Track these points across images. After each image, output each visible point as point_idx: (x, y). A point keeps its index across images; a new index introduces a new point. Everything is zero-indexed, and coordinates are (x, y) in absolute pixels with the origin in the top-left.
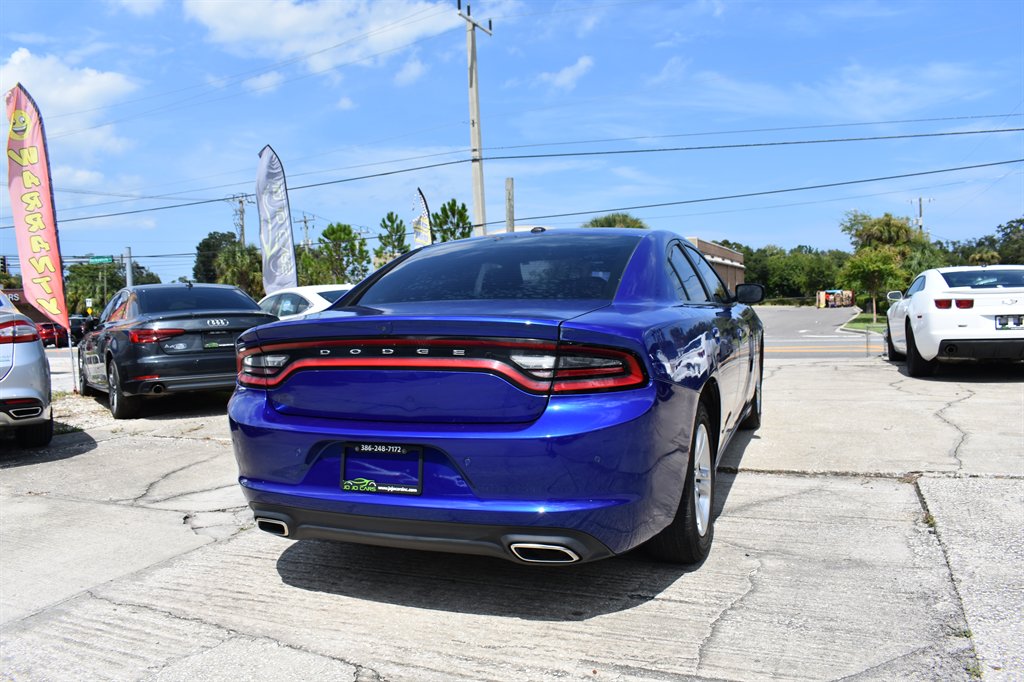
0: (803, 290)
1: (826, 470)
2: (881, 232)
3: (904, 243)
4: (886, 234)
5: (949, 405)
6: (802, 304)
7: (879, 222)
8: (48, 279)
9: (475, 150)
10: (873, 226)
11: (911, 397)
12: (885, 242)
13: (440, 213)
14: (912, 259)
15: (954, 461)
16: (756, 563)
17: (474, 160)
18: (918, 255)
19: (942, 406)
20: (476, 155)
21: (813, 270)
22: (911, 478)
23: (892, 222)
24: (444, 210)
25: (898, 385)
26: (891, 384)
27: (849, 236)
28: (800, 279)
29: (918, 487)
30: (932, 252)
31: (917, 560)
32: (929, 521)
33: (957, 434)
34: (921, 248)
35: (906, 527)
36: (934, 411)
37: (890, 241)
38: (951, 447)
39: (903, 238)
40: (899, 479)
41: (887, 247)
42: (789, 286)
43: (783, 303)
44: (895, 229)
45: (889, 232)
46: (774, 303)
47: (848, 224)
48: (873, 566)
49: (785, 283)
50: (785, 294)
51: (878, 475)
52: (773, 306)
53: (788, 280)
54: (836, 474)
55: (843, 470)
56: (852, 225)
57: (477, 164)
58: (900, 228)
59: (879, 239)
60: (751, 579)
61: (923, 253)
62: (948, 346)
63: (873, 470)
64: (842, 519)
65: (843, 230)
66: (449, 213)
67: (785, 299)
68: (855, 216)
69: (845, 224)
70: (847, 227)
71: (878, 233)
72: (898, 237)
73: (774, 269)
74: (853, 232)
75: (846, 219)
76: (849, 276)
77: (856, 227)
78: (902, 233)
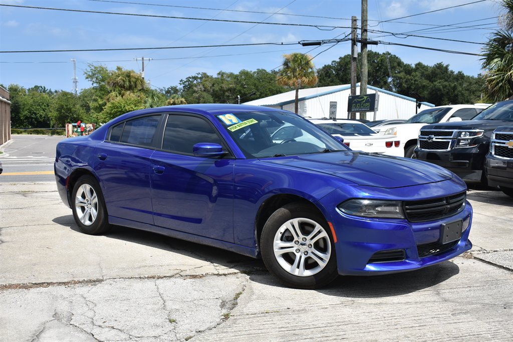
0: (52, 123)
2: (124, 81)
3: (140, 90)
4: (127, 83)
6: (53, 133)
10: (118, 76)
12: (127, 89)
18: (150, 100)
21: (62, 107)
23: (131, 74)
27: (92, 82)
28: (51, 113)
30: (158, 97)
34: (151, 94)
37: (130, 88)
39: (139, 87)
41: (128, 92)
42: (36, 119)
43: (38, 133)
44: (134, 80)
45: (129, 82)
46: (30, 133)
47: (90, 74)
49: (33, 116)
50: (34, 126)
52: (30, 135)
53: (35, 114)
56: (94, 74)
58: (137, 79)
59: (122, 87)
61: (153, 98)
65: (87, 78)
67: (39, 129)
68: (95, 68)
69: (88, 73)
70: (89, 75)
71: (122, 82)
72: (136, 87)
73: (24, 104)
74: (94, 80)
75: (89, 69)
76: (110, 114)
77: (97, 75)
78: (139, 83)
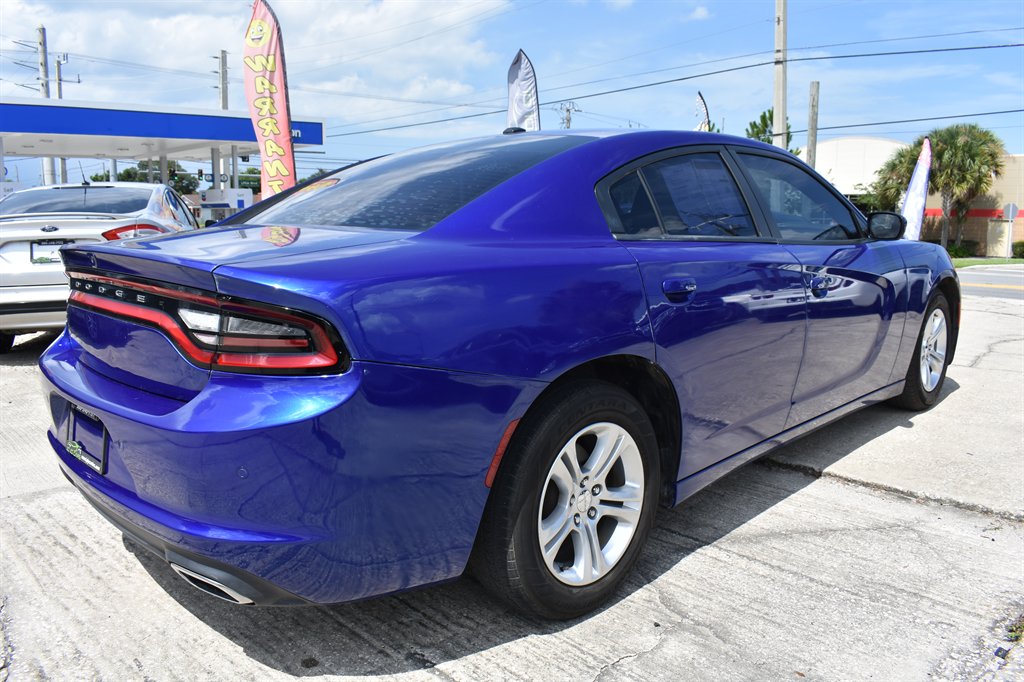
8: (281, 183)
9: (778, 51)
13: (758, 121)
17: (777, 63)
20: (780, 56)
24: (763, 118)
57: (780, 66)
66: (769, 122)
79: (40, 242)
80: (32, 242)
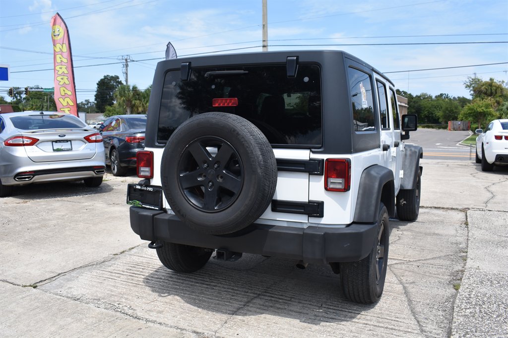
0: (440, 120)
1: (432, 206)
2: (486, 89)
3: (500, 96)
4: (490, 91)
5: (493, 184)
6: (440, 128)
7: (486, 83)
8: (69, 109)
9: (264, 41)
10: (482, 86)
11: (478, 180)
12: (488, 96)
14: (503, 105)
15: (484, 205)
16: (401, 233)
17: (263, 46)
19: (490, 184)
20: (264, 43)
21: (447, 109)
22: (465, 210)
23: (493, 84)
25: (474, 175)
26: (471, 174)
27: (469, 90)
28: (439, 114)
29: (466, 214)
31: (458, 235)
32: (467, 224)
33: (490, 195)
35: (457, 226)
36: (486, 186)
37: (491, 94)
38: (485, 200)
39: (499, 94)
40: (460, 210)
41: (489, 98)
42: (433, 117)
43: (428, 127)
44: (495, 88)
45: (491, 90)
46: (424, 127)
47: (469, 84)
48: (442, 235)
49: (431, 115)
51: (452, 209)
52: (423, 129)
54: (436, 208)
55: (439, 206)
56: (471, 84)
57: (265, 48)
58: (498, 87)
59: (485, 93)
60: (399, 237)
62: (499, 157)
63: (450, 207)
64: (434, 222)
65: (466, 87)
67: (430, 125)
68: (472, 79)
69: (467, 83)
70: (467, 85)
71: (485, 90)
72: (496, 93)
73: (425, 107)
74: (471, 88)
75: (468, 80)
76: (466, 114)
77: (473, 85)
78: (499, 91)
79: (56, 141)
80: (53, 142)
